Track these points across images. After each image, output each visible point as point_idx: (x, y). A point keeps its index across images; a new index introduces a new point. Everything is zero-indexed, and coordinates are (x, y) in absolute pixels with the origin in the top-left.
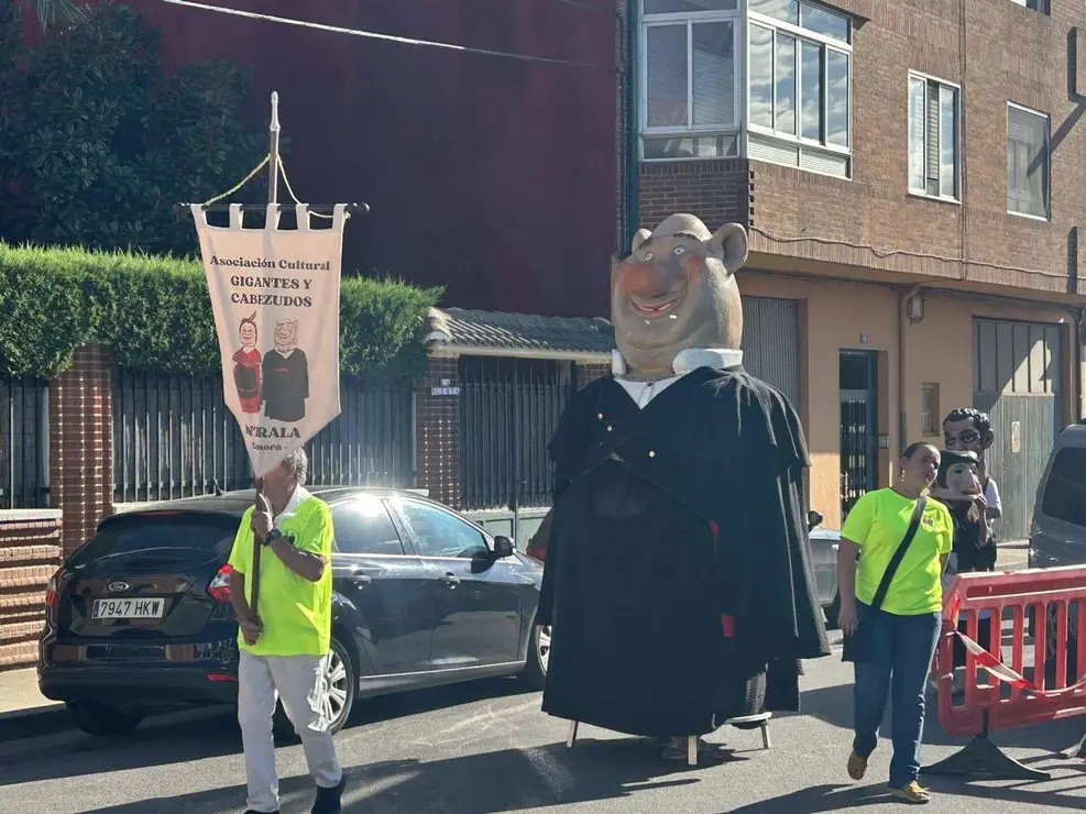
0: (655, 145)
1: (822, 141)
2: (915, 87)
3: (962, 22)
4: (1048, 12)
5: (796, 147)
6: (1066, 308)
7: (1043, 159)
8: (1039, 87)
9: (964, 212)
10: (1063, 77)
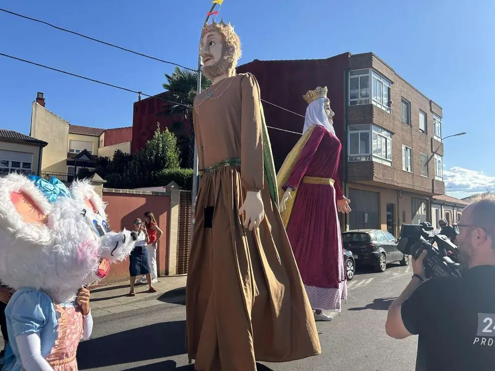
0: (351, 158)
1: (386, 158)
2: (403, 148)
3: (412, 135)
4: (427, 134)
5: (382, 159)
6: (428, 196)
7: (427, 164)
8: (426, 149)
9: (413, 175)
10: (430, 148)
